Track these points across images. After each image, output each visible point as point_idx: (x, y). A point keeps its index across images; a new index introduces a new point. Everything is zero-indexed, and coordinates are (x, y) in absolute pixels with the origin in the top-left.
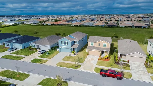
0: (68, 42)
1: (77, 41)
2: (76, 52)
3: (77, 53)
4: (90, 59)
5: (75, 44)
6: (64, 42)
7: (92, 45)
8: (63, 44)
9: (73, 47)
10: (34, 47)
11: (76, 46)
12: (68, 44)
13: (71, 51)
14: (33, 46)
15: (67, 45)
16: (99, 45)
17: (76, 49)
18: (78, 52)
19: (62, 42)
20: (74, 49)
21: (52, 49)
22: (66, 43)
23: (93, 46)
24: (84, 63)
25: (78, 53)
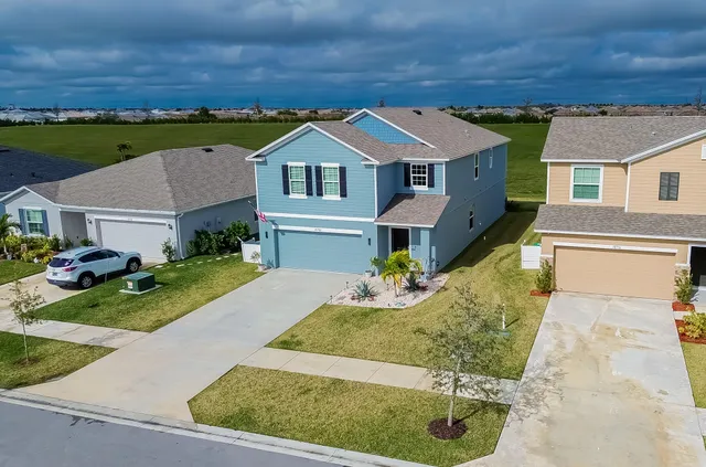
0: (343, 171)
1: (431, 166)
2: (425, 268)
3: (431, 278)
4: (585, 330)
5: (411, 196)
6: (308, 169)
7: (591, 191)
8: (298, 195)
9: (394, 221)
10: (44, 229)
11: (425, 209)
12: (344, 194)
13: (376, 262)
14: (33, 227)
15: (332, 196)
16: (669, 186)
17: (425, 237)
18: (446, 269)
19: (285, 169)
20: (400, 239)
21: (197, 245)
22: (331, 180)
23: (599, 201)
24: (528, 374)
25: (443, 279)
